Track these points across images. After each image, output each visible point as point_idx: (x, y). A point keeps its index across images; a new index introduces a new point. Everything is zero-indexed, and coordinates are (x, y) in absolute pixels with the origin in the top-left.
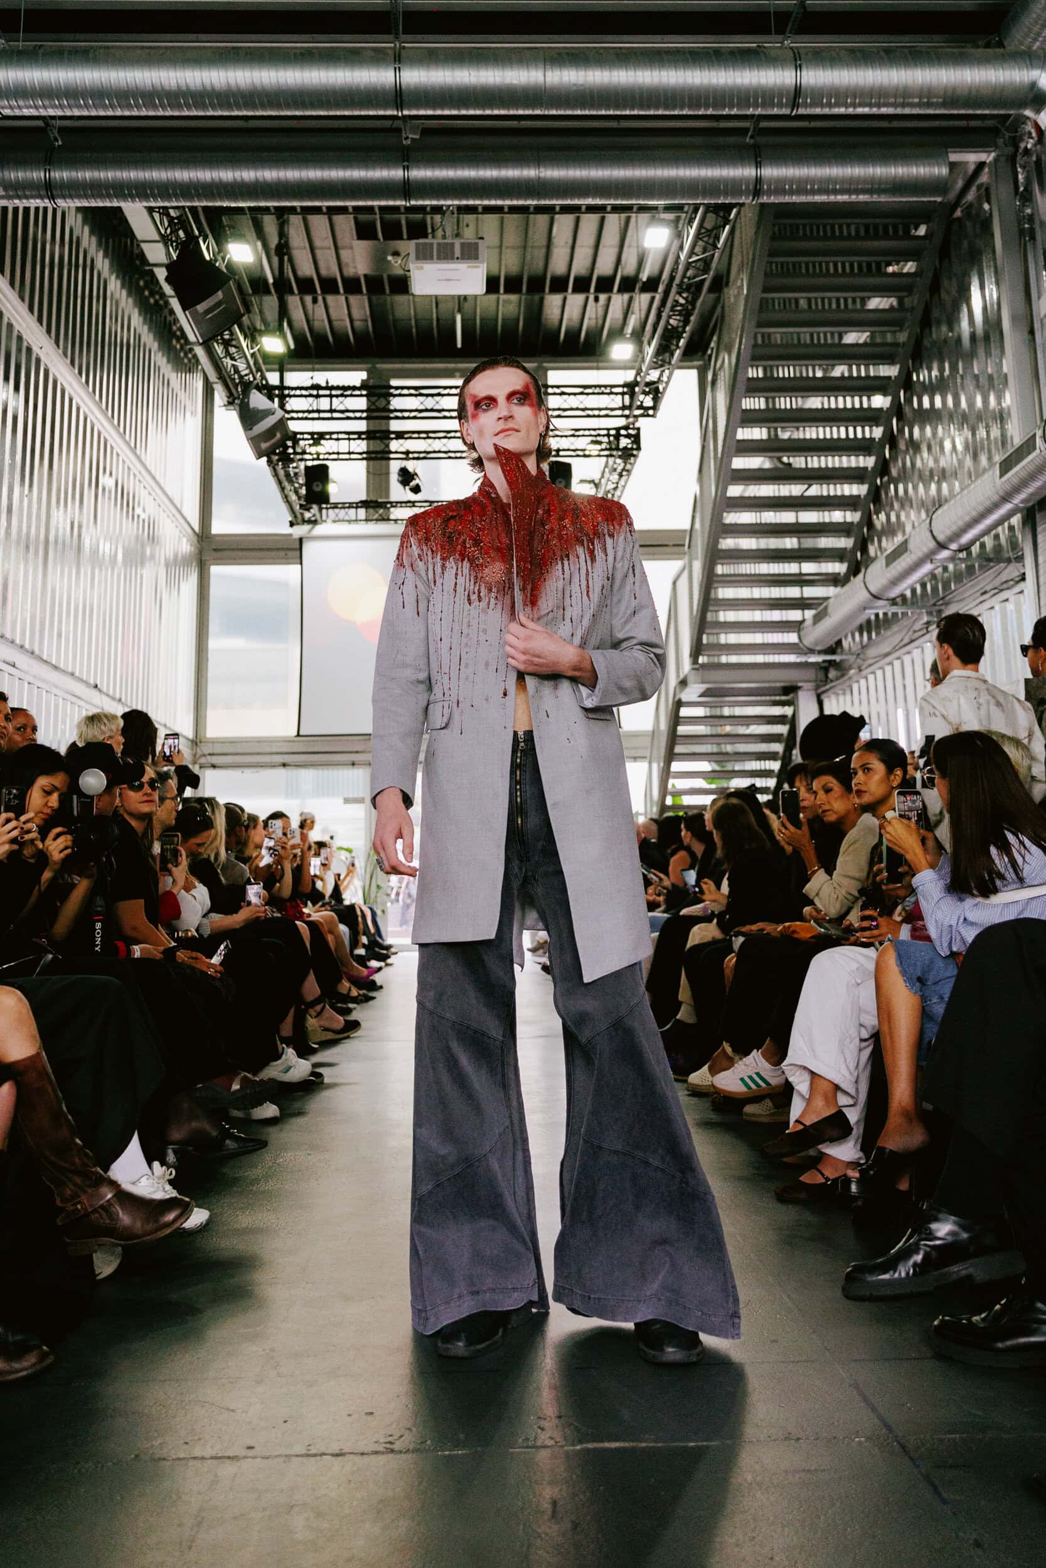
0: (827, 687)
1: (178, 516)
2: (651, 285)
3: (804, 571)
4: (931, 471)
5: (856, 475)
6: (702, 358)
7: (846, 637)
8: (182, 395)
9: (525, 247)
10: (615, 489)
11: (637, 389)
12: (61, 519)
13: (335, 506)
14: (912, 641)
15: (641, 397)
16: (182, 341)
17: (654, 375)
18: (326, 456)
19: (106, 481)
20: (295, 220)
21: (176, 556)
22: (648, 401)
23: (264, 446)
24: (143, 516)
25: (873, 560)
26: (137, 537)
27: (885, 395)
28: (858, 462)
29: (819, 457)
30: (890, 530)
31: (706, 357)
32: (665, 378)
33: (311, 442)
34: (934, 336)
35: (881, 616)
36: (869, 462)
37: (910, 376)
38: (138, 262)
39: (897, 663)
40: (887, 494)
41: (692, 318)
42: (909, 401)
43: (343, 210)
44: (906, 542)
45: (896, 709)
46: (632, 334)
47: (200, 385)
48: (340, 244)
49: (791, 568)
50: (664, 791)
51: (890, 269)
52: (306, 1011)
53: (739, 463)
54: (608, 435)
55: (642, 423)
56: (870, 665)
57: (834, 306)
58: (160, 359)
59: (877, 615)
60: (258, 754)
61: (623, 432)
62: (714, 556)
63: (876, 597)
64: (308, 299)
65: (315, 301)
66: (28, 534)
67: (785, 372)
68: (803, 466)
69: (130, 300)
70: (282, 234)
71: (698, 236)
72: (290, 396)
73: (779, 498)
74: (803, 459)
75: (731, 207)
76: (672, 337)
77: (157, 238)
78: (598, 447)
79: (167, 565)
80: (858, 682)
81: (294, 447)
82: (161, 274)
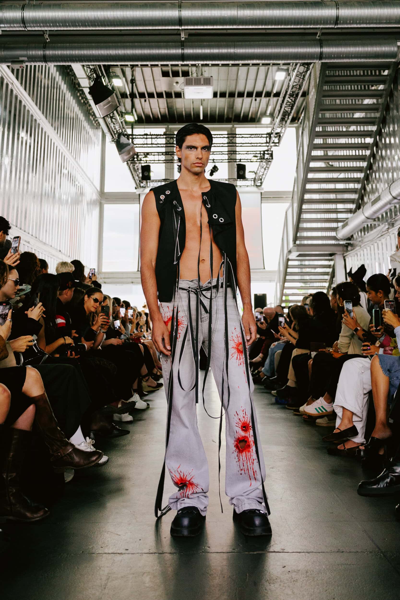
0: (348, 253)
1: (92, 184)
2: (277, 95)
3: (338, 208)
4: (390, 168)
5: (359, 170)
6: (297, 123)
7: (355, 234)
8: (94, 138)
9: (228, 80)
10: (263, 175)
11: (272, 135)
12: (47, 186)
13: (153, 181)
14: (382, 236)
15: (274, 139)
16: (94, 117)
17: (278, 130)
18: (150, 162)
19: (65, 171)
20: (138, 70)
21: (91, 200)
22: (276, 140)
23: (126, 157)
24: (78, 185)
25: (366, 203)
26: (76, 193)
27: (371, 138)
28: (360, 164)
29: (344, 162)
30: (373, 191)
31: (299, 123)
32: (283, 131)
33: (144, 156)
34: (391, 114)
35: (369, 225)
36: (364, 164)
37: (381, 131)
38: (77, 86)
39: (376, 244)
40: (372, 177)
41: (295, 108)
42: (381, 140)
43: (157, 65)
44: (380, 196)
45: (375, 262)
46: (270, 114)
47: (100, 134)
48: (155, 79)
49: (332, 206)
50: (282, 294)
51: (373, 88)
52: (142, 379)
53: (313, 165)
54: (260, 154)
55: (273, 149)
56: (365, 245)
57: (350, 103)
58: (85, 124)
59: (368, 225)
60: (122, 278)
61: (266, 152)
62: (302, 201)
63: (368, 218)
64: (143, 100)
65: (145, 101)
66: (35, 192)
67: (330, 129)
68: (338, 166)
69: (74, 101)
70: (133, 75)
71: (297, 76)
72: (136, 138)
73: (328, 178)
74: (338, 163)
75: (310, 63)
76: (286, 115)
77: (85, 76)
78: (256, 158)
79: (87, 204)
80: (360, 252)
81: (137, 158)
82: (87, 91)
